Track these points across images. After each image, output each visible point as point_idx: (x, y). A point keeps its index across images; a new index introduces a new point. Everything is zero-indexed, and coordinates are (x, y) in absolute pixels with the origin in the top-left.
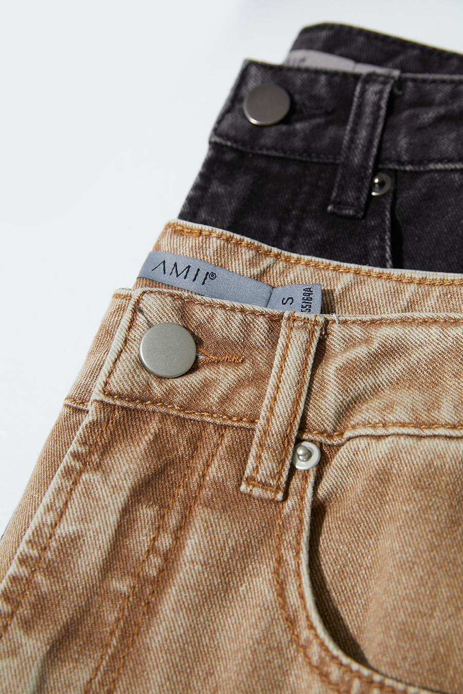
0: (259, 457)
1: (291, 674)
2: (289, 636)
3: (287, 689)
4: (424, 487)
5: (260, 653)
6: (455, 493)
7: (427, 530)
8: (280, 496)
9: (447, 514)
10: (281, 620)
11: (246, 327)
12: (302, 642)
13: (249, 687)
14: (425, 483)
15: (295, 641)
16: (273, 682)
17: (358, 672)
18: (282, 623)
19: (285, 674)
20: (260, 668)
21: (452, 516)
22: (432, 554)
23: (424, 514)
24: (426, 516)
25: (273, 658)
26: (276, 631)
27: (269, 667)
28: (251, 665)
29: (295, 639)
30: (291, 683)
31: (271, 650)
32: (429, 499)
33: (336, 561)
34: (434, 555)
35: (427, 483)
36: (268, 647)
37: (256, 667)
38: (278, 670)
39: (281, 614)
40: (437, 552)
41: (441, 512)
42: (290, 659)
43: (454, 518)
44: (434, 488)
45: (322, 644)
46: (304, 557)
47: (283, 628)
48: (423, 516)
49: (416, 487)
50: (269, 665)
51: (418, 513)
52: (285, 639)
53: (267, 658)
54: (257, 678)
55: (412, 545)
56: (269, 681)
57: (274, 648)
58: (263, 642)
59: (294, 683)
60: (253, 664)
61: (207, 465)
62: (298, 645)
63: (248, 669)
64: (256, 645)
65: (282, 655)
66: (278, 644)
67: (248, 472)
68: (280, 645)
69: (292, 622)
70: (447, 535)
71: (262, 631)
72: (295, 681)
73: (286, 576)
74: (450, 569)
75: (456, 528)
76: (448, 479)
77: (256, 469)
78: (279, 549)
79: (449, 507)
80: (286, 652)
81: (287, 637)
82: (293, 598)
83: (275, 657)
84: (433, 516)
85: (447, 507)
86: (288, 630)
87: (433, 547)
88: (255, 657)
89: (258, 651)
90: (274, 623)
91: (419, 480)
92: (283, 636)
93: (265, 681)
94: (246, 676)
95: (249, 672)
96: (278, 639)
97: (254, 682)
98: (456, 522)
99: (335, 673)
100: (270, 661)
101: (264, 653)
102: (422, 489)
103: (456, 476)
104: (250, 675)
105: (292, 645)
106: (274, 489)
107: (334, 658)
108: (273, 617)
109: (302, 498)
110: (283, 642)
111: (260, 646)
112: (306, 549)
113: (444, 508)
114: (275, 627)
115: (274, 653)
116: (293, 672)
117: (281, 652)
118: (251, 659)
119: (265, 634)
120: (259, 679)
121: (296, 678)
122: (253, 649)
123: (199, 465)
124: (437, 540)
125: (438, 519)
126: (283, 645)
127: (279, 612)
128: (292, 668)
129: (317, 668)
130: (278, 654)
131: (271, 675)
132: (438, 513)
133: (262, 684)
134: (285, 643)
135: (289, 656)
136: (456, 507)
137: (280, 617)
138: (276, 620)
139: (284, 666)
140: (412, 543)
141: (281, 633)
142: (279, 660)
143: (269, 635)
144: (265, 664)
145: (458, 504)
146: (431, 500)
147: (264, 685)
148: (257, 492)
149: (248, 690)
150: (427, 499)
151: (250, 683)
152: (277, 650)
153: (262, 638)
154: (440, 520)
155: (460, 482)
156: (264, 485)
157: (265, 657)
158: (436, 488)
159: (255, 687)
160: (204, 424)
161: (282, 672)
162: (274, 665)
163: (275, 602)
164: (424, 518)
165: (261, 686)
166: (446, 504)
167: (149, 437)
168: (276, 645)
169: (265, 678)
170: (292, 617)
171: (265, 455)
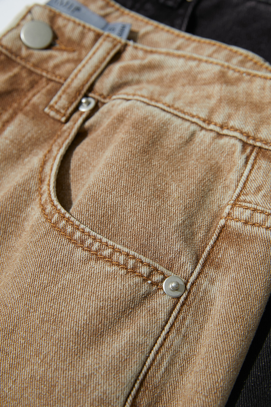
0: (60, 97)
1: (30, 207)
2: (37, 187)
3: (25, 214)
4: (137, 128)
5: (18, 191)
6: (153, 137)
7: (128, 150)
8: (63, 119)
9: (143, 146)
10: (37, 178)
11: (83, 35)
12: (42, 192)
13: (4, 205)
14: (139, 126)
15: (39, 191)
16: (18, 207)
17: (59, 210)
18: (36, 180)
19: (27, 205)
20: (14, 197)
21: (145, 148)
22: (125, 162)
23: (131, 142)
24: (131, 143)
25: (23, 195)
26: (31, 183)
27: (20, 199)
28: (10, 195)
29: (39, 190)
30: (28, 211)
31: (24, 191)
32: (137, 135)
33: (79, 159)
34: (126, 164)
35: (140, 127)
36: (23, 189)
37: (12, 196)
38: (24, 202)
39: (38, 176)
40: (128, 162)
41: (140, 144)
42: (32, 199)
43: (146, 150)
44: (143, 130)
45: (50, 194)
46: (62, 151)
47: (36, 183)
48: (129, 142)
49: (133, 127)
50: (20, 197)
51: (128, 140)
52: (34, 188)
53: (20, 194)
54: (10, 202)
55: (117, 156)
56: (16, 206)
57: (26, 190)
58: (22, 185)
59: (29, 211)
60: (12, 194)
61: (34, 95)
62: (39, 193)
63: (8, 196)
64: (17, 186)
65: (29, 196)
66: (29, 189)
67: (52, 103)
68: (30, 190)
69: (41, 181)
70: (138, 156)
71: (24, 180)
72: (30, 211)
73: (49, 158)
74: (131, 173)
75: (145, 155)
76: (152, 129)
77: (56, 103)
78: (52, 145)
79: (146, 143)
80: (32, 195)
81: (36, 188)
82: (47, 169)
83: (25, 195)
84: (134, 144)
85: (145, 143)
86: (38, 184)
87: (127, 159)
88: (14, 191)
89: (17, 189)
90: (32, 178)
91: (137, 124)
92: (34, 186)
93: (14, 205)
94: (5, 199)
95: (8, 198)
96: (31, 186)
97: (8, 203)
98: (146, 152)
99: (49, 208)
100: (21, 196)
101: (20, 191)
102: (136, 129)
103: (157, 129)
104: (7, 200)
105: (37, 192)
106: (62, 115)
107: (52, 201)
108: (33, 175)
109: (75, 123)
110: (32, 189)
111: (19, 187)
112: (66, 148)
113: (142, 142)
114: (32, 181)
115: (25, 193)
116: (31, 206)
117: (29, 194)
118: (12, 192)
119: (25, 183)
120: (11, 203)
121: (32, 209)
122: (15, 187)
123: (30, 95)
124: (131, 156)
125: (136, 147)
126: (32, 191)
127: (37, 174)
128: (31, 204)
129: (42, 205)
130: (27, 194)
131: (19, 203)
132: (138, 144)
133: (12, 206)
134: (33, 190)
135: (33, 197)
136: (150, 145)
137: (37, 177)
138: (34, 177)
139: (28, 201)
140: (117, 155)
141: (33, 185)
142: (27, 197)
143: (27, 184)
144: (18, 196)
145: (152, 144)
146: (138, 136)
147: (13, 207)
148: (52, 114)
149: (3, 206)
150: (136, 134)
151: (6, 203)
152: (27, 192)
153: (22, 183)
154: (137, 147)
155: (158, 133)
156: (58, 112)
157: (19, 193)
158: (144, 131)
159: (7, 206)
160: (42, 77)
161: (25, 204)
162: (23, 198)
163: (38, 169)
164: (129, 144)
165: (11, 206)
166: (145, 141)
167: (10, 74)
168: (28, 189)
169: (15, 203)
170: (43, 179)
171: (64, 97)
